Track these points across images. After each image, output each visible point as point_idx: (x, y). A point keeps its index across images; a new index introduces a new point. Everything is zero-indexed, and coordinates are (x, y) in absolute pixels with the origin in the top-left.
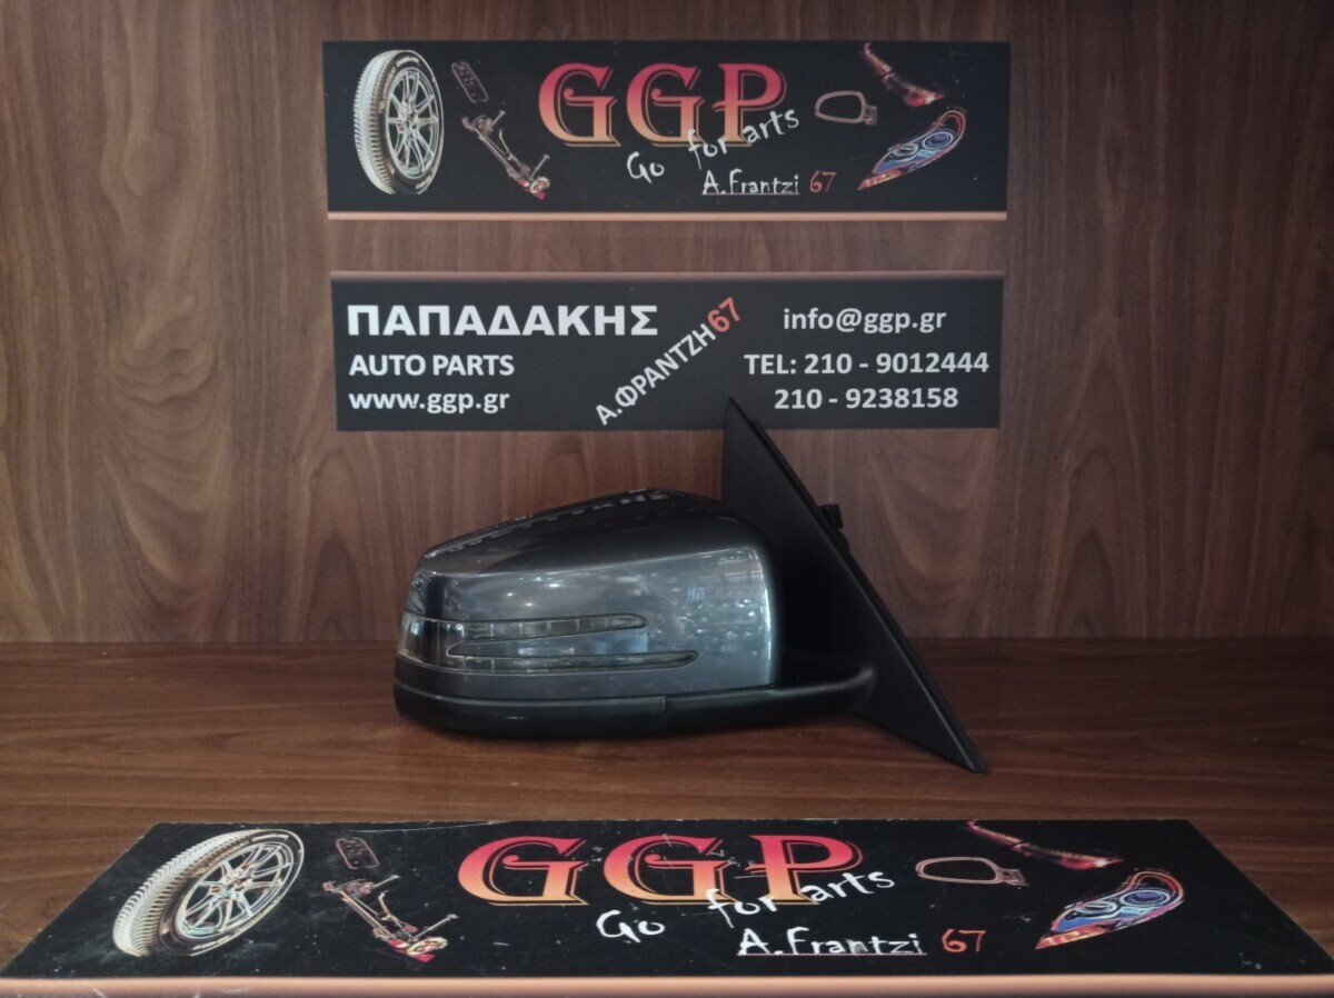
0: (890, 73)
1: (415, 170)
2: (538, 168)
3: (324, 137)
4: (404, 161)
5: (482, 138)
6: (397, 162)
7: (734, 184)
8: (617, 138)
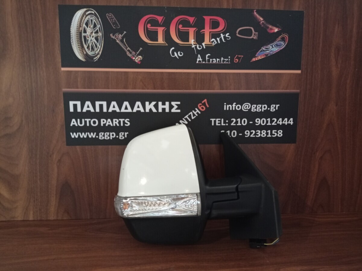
0: (263, 21)
1: (93, 53)
2: (138, 53)
3: (60, 40)
4: (89, 49)
5: (117, 41)
6: (86, 49)
7: (208, 59)
8: (166, 42)
